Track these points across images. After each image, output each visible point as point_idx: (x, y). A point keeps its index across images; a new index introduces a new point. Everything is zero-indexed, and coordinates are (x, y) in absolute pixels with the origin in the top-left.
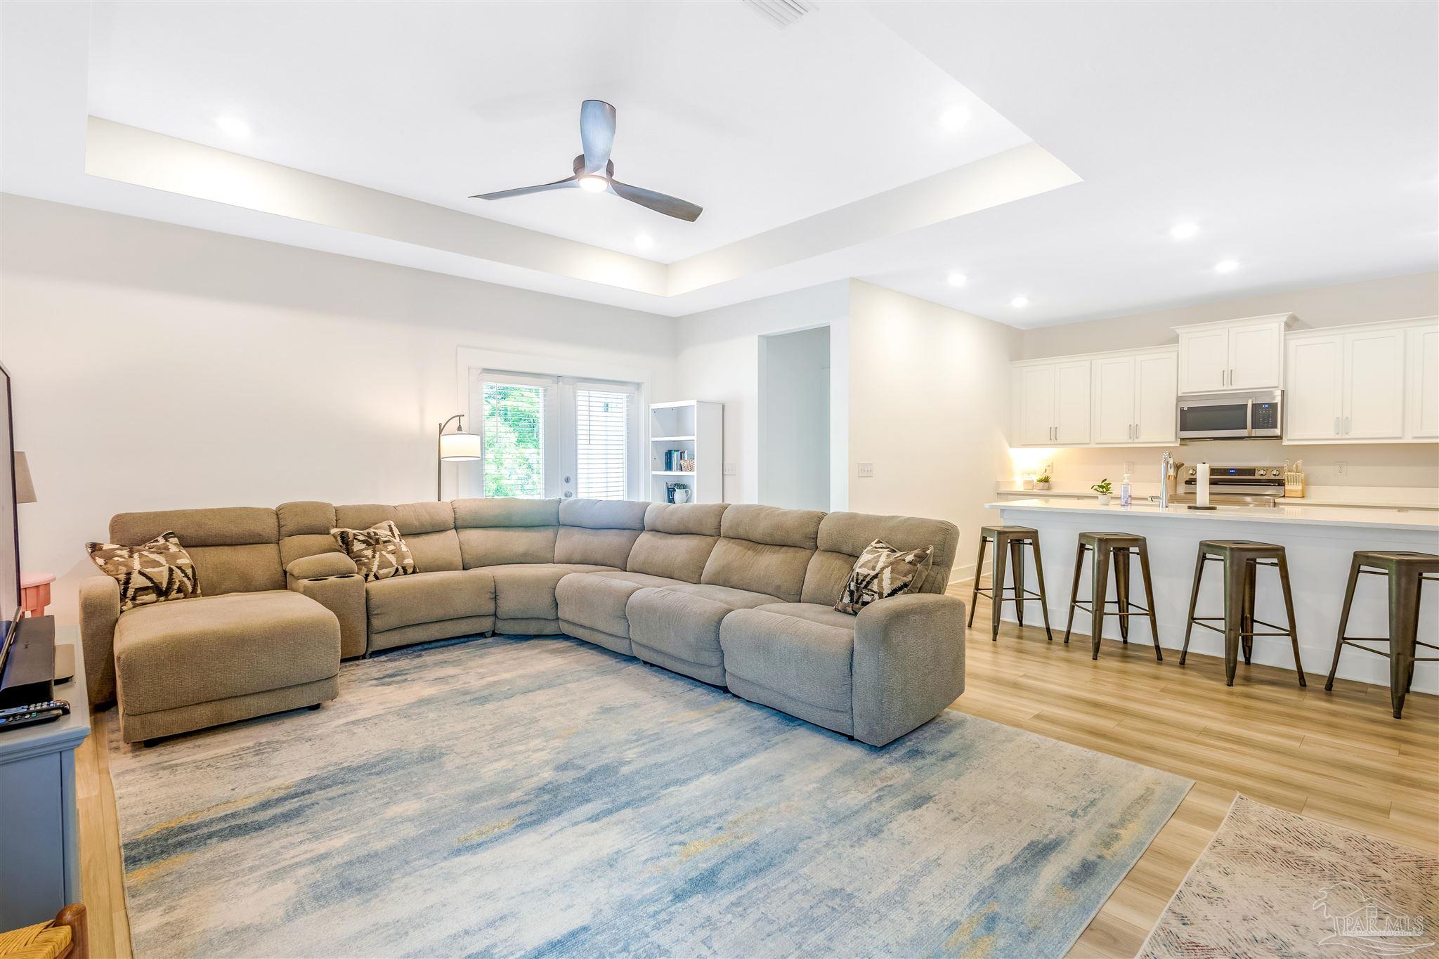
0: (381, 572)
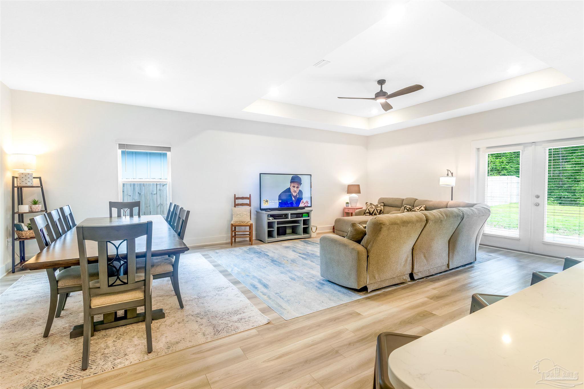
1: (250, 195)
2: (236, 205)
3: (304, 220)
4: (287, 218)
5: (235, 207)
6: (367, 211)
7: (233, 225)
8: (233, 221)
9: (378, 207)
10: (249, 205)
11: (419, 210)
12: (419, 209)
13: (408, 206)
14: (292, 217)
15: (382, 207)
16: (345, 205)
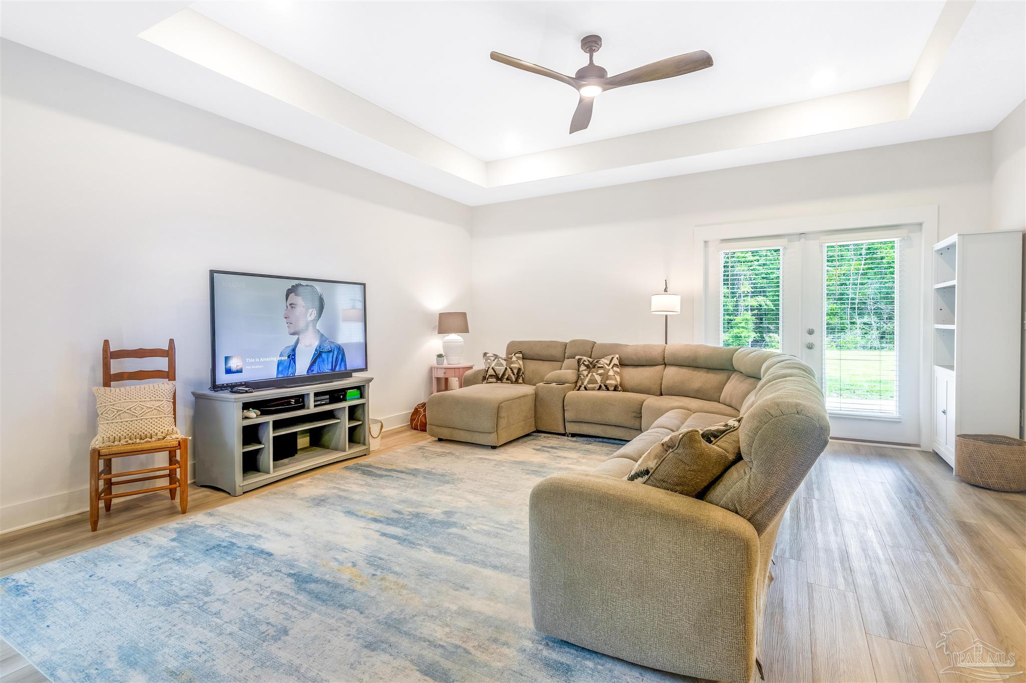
0: (589, 386)
1: (172, 342)
2: (109, 379)
3: (350, 408)
4: (303, 407)
5: (107, 384)
6: (491, 372)
7: (99, 455)
8: (99, 437)
9: (512, 363)
10: (170, 375)
11: (611, 366)
12: (610, 364)
13: (585, 358)
14: (319, 403)
15: (521, 362)
16: (434, 362)
